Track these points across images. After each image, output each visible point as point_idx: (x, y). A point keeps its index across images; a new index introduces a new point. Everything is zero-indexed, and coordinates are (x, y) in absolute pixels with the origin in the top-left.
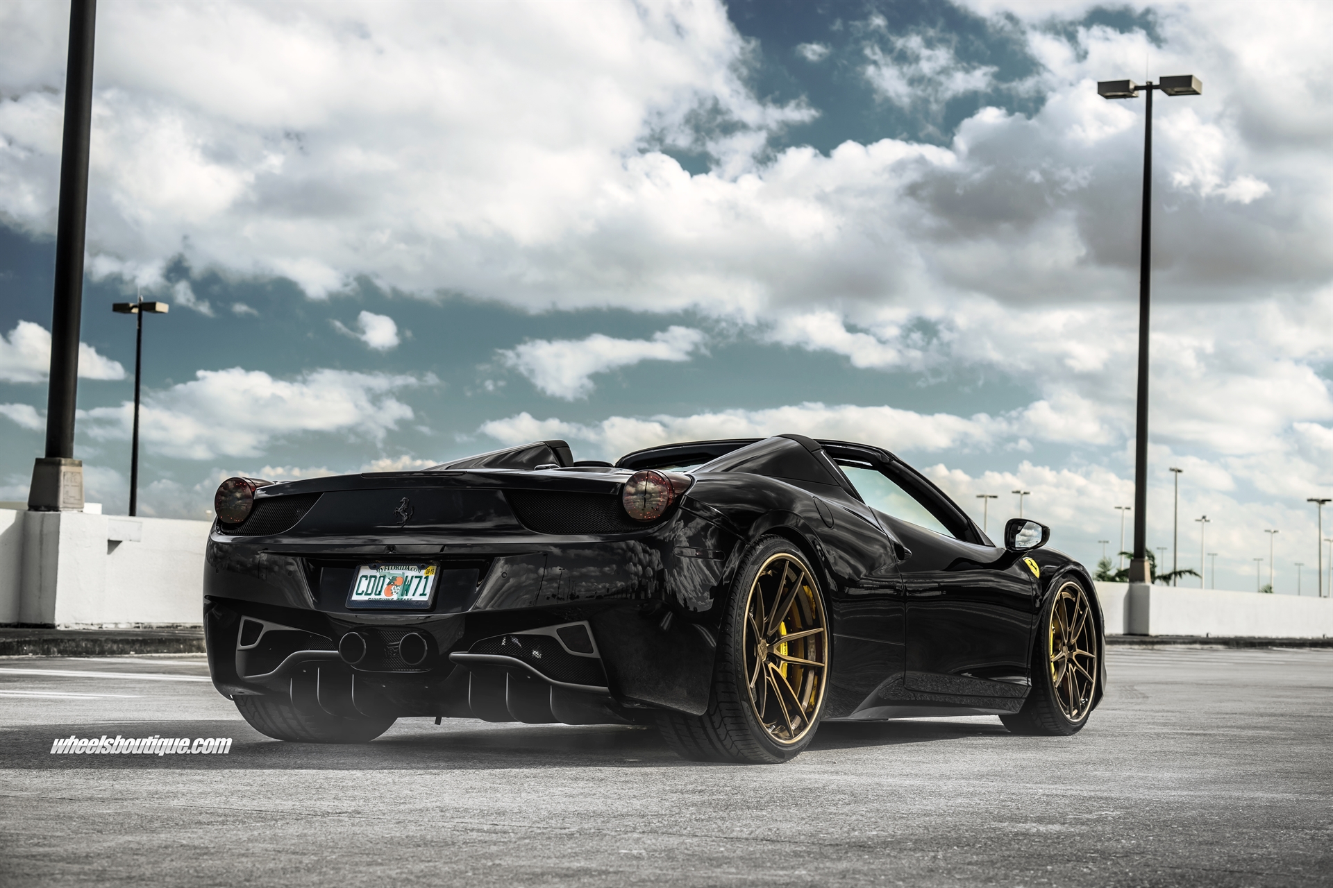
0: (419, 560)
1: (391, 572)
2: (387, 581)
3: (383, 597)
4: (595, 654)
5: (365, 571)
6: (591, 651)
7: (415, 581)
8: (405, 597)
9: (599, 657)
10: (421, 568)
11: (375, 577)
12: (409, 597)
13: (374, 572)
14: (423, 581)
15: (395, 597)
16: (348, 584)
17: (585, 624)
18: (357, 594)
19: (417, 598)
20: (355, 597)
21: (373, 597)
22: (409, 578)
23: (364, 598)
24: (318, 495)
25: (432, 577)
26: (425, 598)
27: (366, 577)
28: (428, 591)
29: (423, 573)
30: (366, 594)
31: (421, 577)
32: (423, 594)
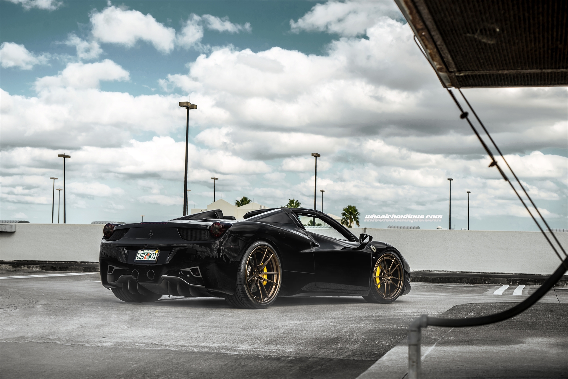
0: (154, 249)
1: (147, 252)
2: (145, 254)
3: (144, 259)
4: (201, 276)
5: (140, 251)
6: (199, 275)
7: (153, 254)
8: (150, 259)
9: (201, 277)
10: (154, 251)
11: (142, 253)
12: (151, 259)
13: (142, 252)
14: (155, 254)
15: (147, 259)
16: (135, 255)
17: (198, 267)
18: (137, 258)
19: (153, 260)
20: (136, 259)
21: (141, 259)
22: (151, 254)
23: (139, 259)
24: (129, 228)
25: (157, 253)
26: (155, 260)
27: (140, 253)
28: (155, 258)
29: (155, 252)
30: (140, 258)
31: (154, 253)
32: (154, 259)
